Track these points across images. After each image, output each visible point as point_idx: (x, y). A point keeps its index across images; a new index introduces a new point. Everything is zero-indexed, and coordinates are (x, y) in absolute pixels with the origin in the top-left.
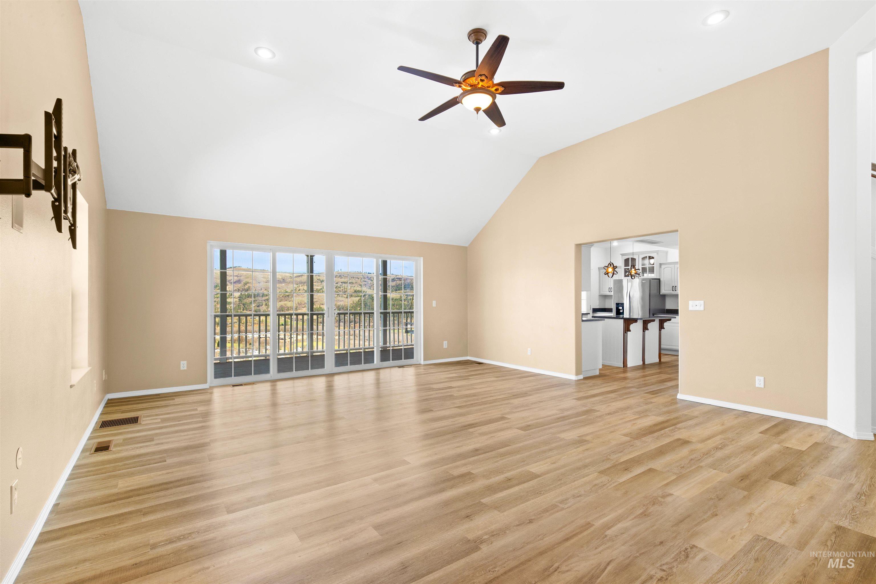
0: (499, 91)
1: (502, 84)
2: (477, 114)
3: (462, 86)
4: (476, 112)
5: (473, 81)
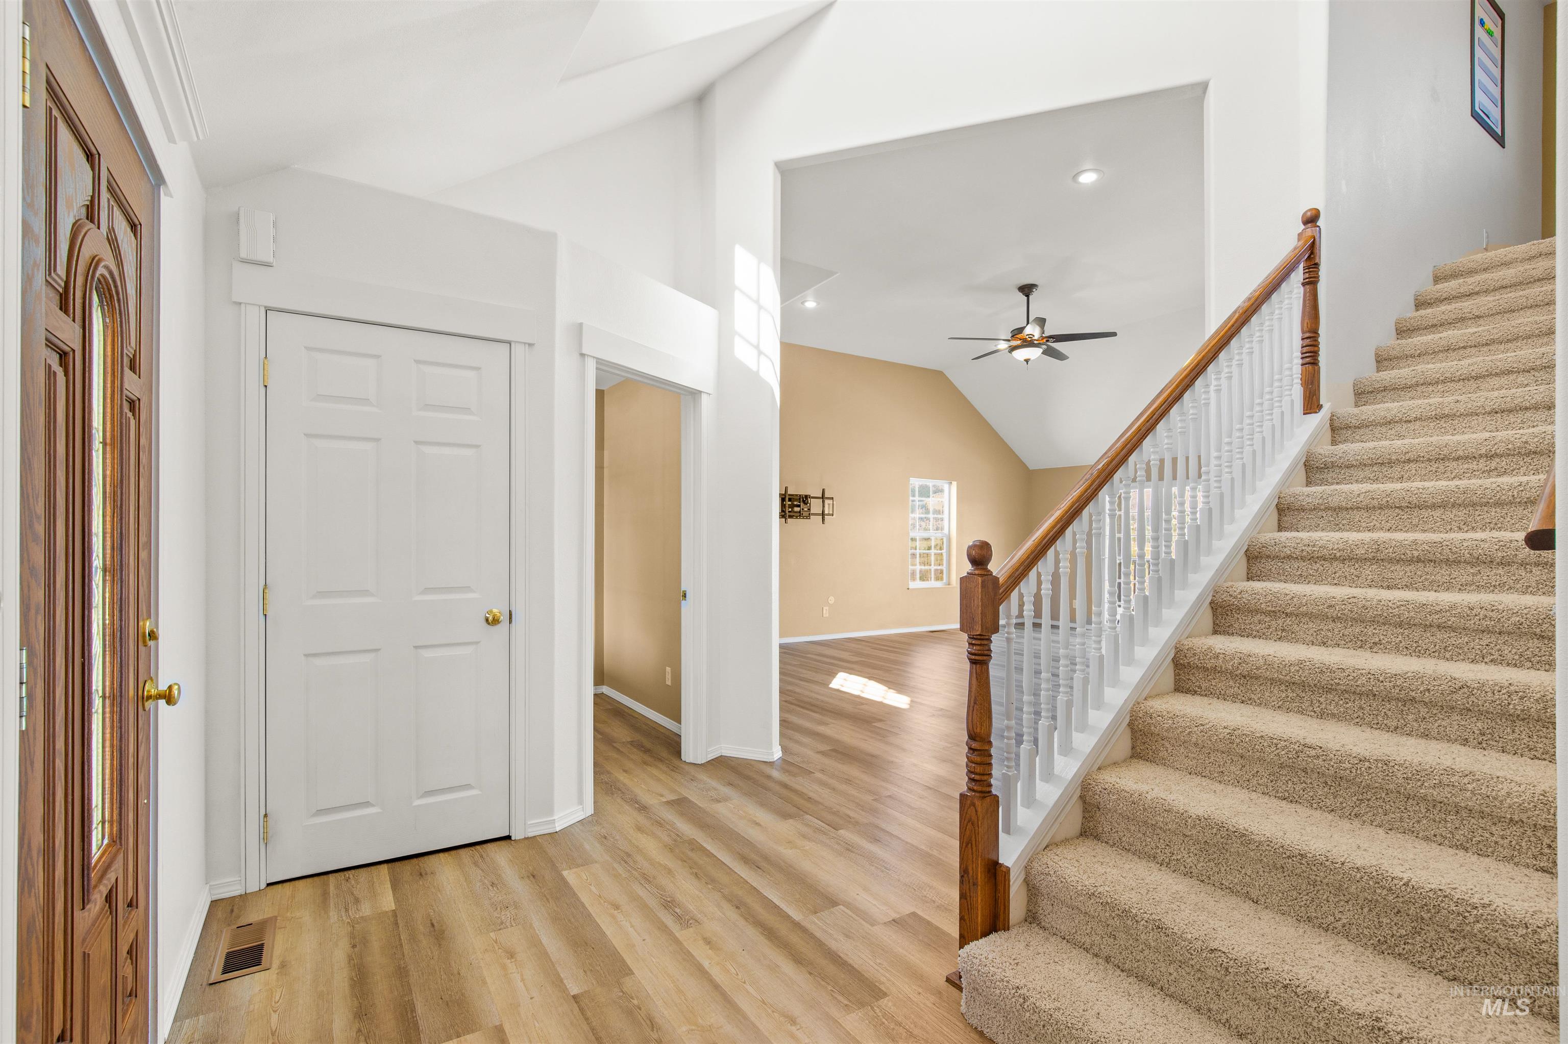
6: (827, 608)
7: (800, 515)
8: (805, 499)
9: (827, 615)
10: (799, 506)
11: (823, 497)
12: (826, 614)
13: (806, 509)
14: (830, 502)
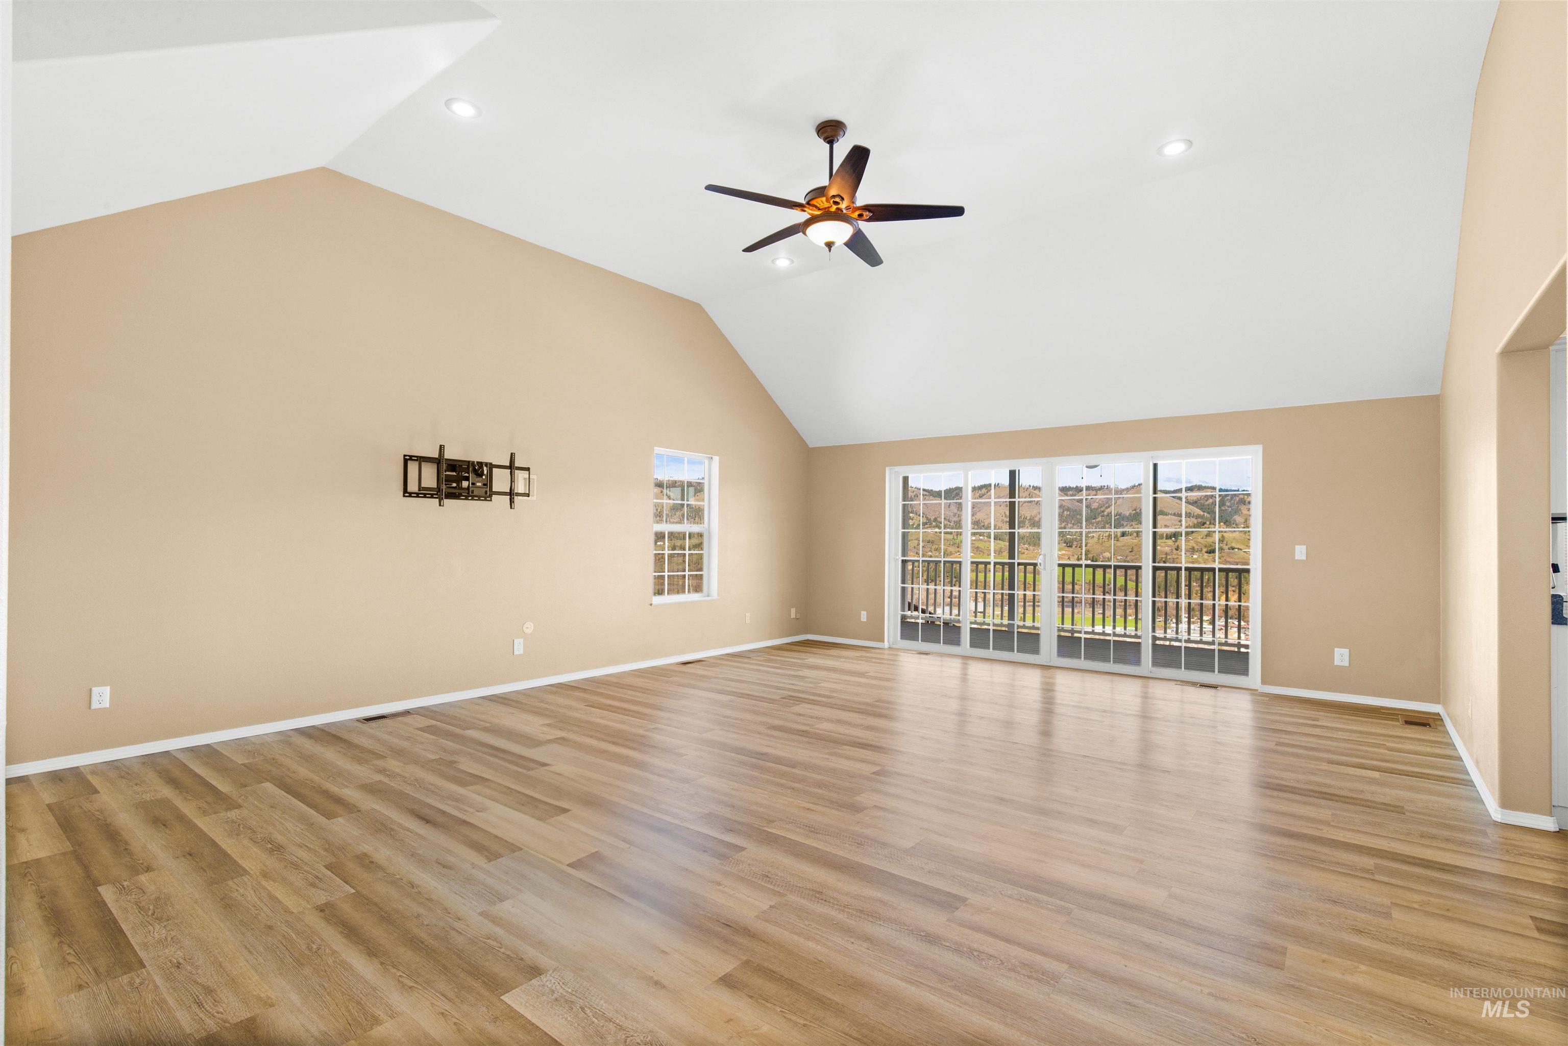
0: (865, 217)
1: (867, 208)
2: (830, 252)
3: (806, 209)
4: (827, 249)
5: (822, 202)
6: (521, 640)
7: (468, 495)
8: (478, 469)
9: (521, 652)
10: (467, 479)
11: (511, 467)
12: (519, 649)
13: (479, 484)
14: (525, 474)
